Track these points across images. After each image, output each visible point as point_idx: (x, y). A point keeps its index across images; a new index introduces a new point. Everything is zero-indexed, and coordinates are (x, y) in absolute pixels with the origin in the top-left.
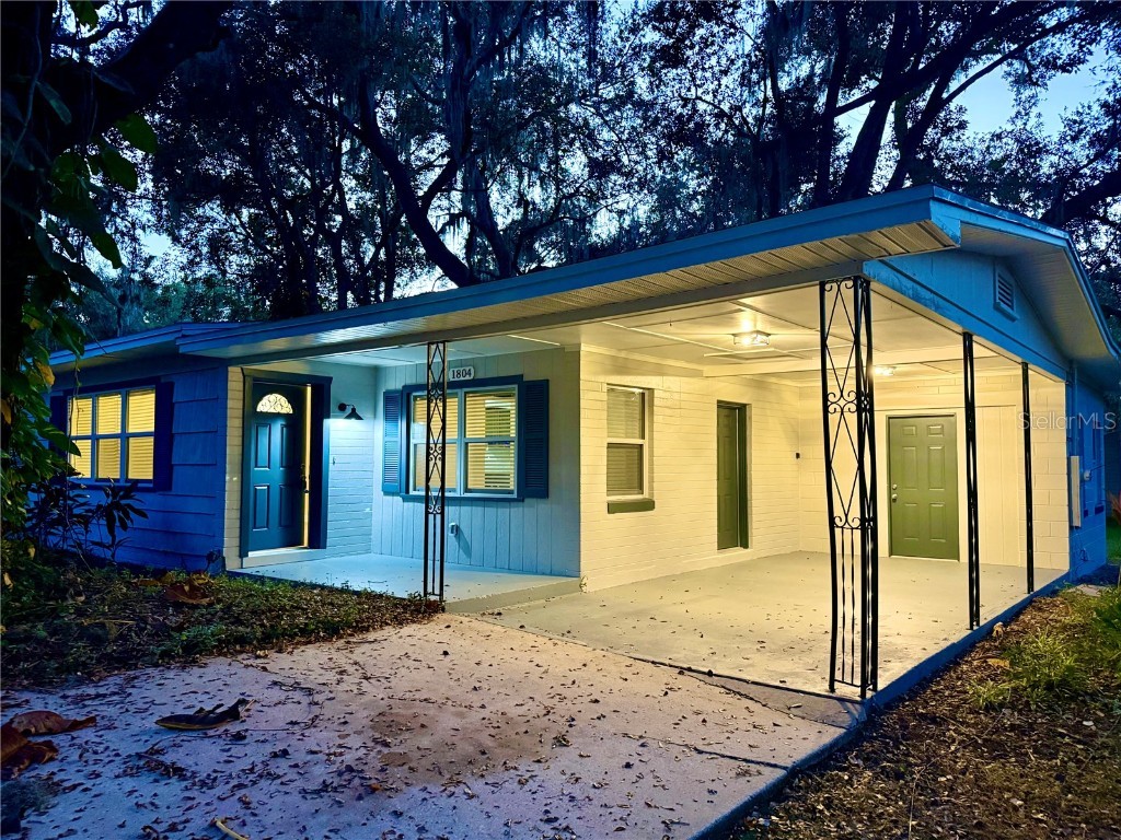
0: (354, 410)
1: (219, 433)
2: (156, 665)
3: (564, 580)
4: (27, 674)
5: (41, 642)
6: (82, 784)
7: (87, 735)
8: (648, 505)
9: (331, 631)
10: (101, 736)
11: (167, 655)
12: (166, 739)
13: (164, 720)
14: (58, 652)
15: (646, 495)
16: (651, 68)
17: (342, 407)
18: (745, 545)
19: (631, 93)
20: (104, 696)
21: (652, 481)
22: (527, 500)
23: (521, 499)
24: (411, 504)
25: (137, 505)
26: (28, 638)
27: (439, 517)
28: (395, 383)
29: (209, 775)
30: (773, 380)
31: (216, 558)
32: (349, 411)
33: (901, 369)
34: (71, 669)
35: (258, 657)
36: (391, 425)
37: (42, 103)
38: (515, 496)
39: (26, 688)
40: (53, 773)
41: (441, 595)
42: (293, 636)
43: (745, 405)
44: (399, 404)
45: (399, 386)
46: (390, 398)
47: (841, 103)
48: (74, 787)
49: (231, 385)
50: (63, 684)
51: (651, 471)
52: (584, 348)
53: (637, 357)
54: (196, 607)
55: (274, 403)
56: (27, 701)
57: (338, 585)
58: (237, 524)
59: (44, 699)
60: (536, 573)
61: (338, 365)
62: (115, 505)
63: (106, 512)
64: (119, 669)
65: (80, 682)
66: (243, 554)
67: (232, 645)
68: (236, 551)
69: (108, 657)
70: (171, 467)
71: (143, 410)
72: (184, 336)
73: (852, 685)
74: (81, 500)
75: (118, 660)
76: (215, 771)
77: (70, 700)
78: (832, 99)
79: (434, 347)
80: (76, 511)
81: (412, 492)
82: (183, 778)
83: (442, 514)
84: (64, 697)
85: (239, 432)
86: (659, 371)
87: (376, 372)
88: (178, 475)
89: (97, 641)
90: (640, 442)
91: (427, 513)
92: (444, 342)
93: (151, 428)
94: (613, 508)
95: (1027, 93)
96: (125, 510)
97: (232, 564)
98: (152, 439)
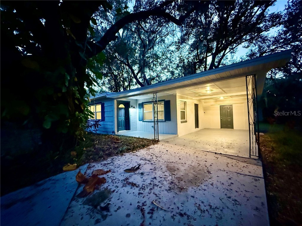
0: (134, 107)
1: (113, 111)
2: (116, 156)
3: (175, 135)
4: (92, 159)
5: (93, 151)
6: (115, 190)
7: (110, 174)
8: (186, 122)
9: (143, 146)
10: (113, 175)
11: (117, 153)
12: (127, 175)
13: (125, 170)
14: (97, 154)
15: (185, 120)
16: (170, 53)
17: (132, 106)
18: (198, 128)
19: (167, 57)
20: (109, 163)
21: (186, 117)
22: (166, 121)
23: (165, 121)
24: (144, 122)
25: (100, 124)
26: (90, 151)
27: (157, 125)
28: (140, 102)
29: (142, 186)
30: (201, 100)
31: (114, 132)
32: (133, 107)
33: (225, 97)
34: (100, 157)
35: (134, 153)
36: (140, 109)
37: (87, 47)
38: (164, 121)
39: (93, 162)
40: (107, 187)
41: (158, 139)
42: (137, 148)
43: (197, 104)
44: (141, 105)
45: (141, 103)
46: (139, 104)
47: (208, 55)
48: (114, 191)
49: (115, 103)
50: (100, 161)
51: (186, 116)
52: (177, 94)
53: (184, 96)
54: (119, 143)
55: (122, 106)
56: (94, 166)
57: (137, 137)
58: (117, 127)
59: (98, 165)
60: (169, 134)
61: (130, 99)
62: (96, 124)
63: (95, 125)
64: (109, 157)
65: (103, 160)
66: (118, 131)
67: (128, 150)
68: (117, 131)
69: (107, 154)
70: (104, 117)
71: (99, 108)
72: (107, 94)
73: (253, 155)
74: (90, 123)
75: (109, 155)
76: (143, 184)
77: (103, 165)
78: (206, 55)
79: (154, 94)
80: (90, 125)
81: (144, 120)
82: (137, 187)
83: (158, 124)
84: (101, 164)
85: (116, 111)
86: (187, 98)
87: (137, 100)
88: (106, 119)
89: (103, 151)
90: (184, 111)
91: (154, 124)
92: (157, 93)
93: (101, 111)
94: (182, 122)
95: (233, 54)
96: (97, 124)
97: (116, 133)
98: (101, 113)
